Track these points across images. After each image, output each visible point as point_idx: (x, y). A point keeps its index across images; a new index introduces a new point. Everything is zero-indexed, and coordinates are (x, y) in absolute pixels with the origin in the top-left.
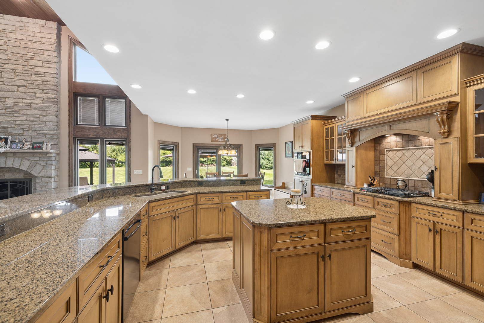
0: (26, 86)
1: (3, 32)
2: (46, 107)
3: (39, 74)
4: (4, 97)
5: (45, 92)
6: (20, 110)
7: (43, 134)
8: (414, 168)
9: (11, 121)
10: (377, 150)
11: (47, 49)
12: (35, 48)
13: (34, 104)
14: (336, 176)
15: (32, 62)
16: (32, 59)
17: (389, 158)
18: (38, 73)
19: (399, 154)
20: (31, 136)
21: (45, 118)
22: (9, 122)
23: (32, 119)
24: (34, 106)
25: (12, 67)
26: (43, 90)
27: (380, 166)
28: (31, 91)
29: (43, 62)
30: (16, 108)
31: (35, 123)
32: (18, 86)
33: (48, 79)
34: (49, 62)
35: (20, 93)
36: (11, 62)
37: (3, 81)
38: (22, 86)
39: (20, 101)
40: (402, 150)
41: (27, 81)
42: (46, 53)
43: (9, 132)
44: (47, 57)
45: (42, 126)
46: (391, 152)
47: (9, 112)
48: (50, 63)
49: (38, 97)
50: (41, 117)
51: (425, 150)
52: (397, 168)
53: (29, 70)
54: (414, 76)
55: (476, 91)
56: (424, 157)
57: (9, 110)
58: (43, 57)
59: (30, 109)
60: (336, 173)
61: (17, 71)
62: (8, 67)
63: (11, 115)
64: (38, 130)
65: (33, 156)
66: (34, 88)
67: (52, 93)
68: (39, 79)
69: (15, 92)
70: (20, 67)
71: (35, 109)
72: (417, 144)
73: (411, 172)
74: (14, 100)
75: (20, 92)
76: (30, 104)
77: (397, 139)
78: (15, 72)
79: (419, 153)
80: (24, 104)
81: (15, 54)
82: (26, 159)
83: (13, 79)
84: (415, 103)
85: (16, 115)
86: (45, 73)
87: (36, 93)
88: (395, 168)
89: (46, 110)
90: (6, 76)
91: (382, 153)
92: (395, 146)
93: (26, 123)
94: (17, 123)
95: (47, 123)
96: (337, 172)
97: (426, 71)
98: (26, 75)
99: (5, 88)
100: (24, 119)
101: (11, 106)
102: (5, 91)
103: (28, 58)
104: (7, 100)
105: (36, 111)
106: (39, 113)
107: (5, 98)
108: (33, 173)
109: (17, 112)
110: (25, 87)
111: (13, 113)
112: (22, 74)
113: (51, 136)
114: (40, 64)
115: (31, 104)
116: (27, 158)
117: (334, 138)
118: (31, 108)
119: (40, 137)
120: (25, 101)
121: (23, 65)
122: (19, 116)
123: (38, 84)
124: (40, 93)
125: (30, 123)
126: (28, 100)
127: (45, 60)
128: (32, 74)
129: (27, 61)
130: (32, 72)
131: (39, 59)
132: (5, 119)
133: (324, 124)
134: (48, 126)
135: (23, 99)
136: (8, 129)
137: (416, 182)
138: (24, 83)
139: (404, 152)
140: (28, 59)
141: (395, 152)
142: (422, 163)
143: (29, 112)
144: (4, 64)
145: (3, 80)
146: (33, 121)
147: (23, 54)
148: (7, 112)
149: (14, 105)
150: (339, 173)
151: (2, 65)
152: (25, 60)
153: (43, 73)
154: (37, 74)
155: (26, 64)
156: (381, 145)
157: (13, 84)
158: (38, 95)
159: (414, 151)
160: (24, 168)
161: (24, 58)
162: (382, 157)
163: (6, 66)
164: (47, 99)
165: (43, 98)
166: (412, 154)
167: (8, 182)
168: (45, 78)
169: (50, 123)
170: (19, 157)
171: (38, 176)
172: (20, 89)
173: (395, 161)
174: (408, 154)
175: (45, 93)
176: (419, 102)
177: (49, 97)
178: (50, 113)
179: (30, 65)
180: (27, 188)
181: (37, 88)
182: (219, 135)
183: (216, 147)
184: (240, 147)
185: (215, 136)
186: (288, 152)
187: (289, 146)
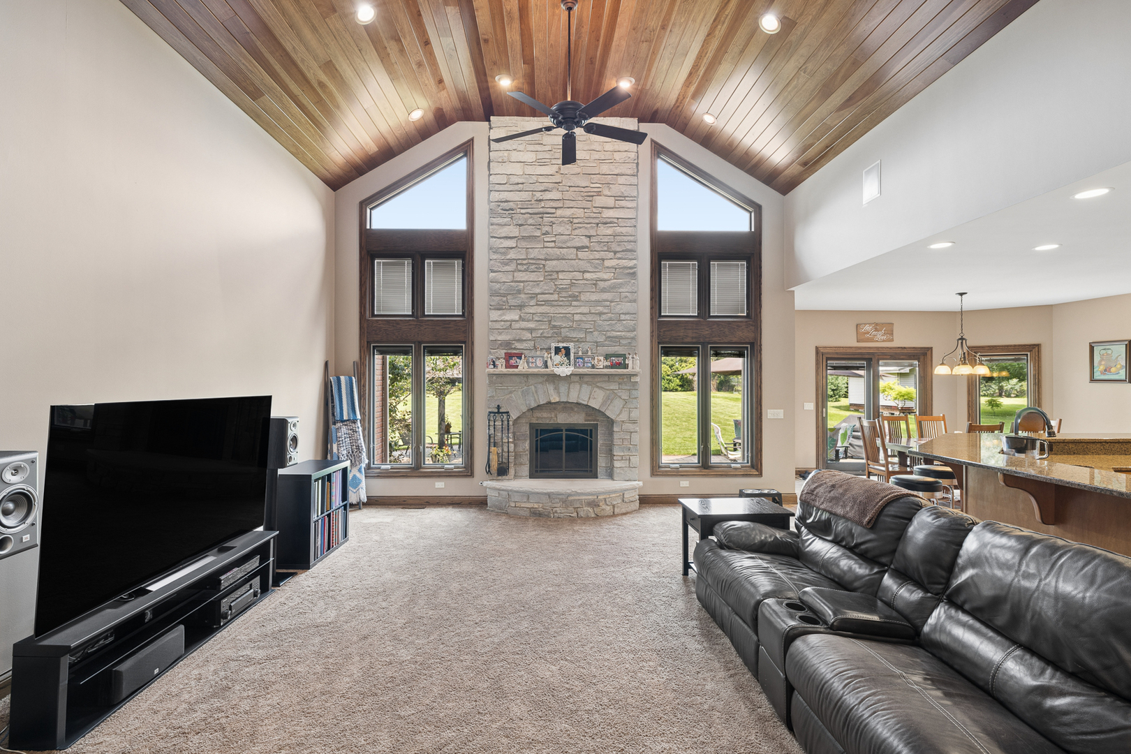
0: (587, 247)
1: (555, 150)
2: (621, 285)
3: (611, 223)
4: (557, 270)
5: (618, 255)
6: (580, 292)
7: (616, 337)
9: (567, 315)
11: (623, 173)
12: (603, 173)
13: (601, 281)
15: (599, 201)
16: (599, 194)
18: (609, 220)
20: (597, 342)
21: (619, 307)
22: (565, 317)
23: (600, 309)
24: (601, 284)
25: (568, 212)
26: (615, 252)
28: (597, 255)
29: (616, 198)
30: (575, 290)
31: (604, 317)
32: (578, 248)
33: (624, 230)
34: (625, 197)
35: (581, 262)
36: (568, 204)
37: (554, 241)
38: (583, 247)
39: (579, 275)
41: (589, 237)
42: (621, 180)
43: (563, 335)
44: (623, 189)
45: (614, 322)
47: (563, 299)
48: (627, 199)
49: (608, 268)
50: (612, 304)
53: (595, 215)
57: (564, 294)
58: (616, 190)
59: (594, 290)
61: (575, 221)
62: (563, 215)
63: (567, 303)
64: (607, 331)
65: (609, 381)
66: (602, 249)
67: (630, 257)
68: (609, 231)
69: (572, 259)
70: (580, 213)
71: (604, 290)
74: (570, 276)
75: (580, 259)
76: (595, 282)
78: (571, 222)
80: (586, 282)
81: (572, 189)
82: (597, 387)
83: (569, 235)
85: (574, 303)
86: (618, 219)
87: (603, 260)
89: (621, 290)
90: (560, 231)
93: (590, 318)
94: (577, 317)
95: (623, 317)
98: (589, 226)
99: (558, 253)
100: (585, 310)
101: (567, 286)
102: (558, 259)
103: (592, 194)
104: (561, 275)
105: (606, 294)
106: (610, 299)
107: (557, 272)
108: (608, 413)
109: (575, 298)
110: (587, 250)
111: (570, 299)
112: (584, 225)
113: (629, 341)
114: (611, 202)
115: (597, 281)
116: (599, 385)
118: (596, 288)
119: (611, 343)
120: (587, 276)
121: (584, 209)
122: (579, 305)
123: (608, 242)
124: (611, 259)
125: (597, 318)
126: (592, 274)
127: (619, 194)
128: (598, 224)
129: (590, 199)
130: (599, 219)
131: (609, 194)
132: (558, 312)
134: (624, 322)
135: (584, 272)
136: (562, 330)
138: (585, 241)
140: (592, 196)
143: (594, 297)
144: (556, 208)
145: (554, 239)
146: (600, 314)
147: (584, 187)
148: (561, 299)
149: (572, 285)
151: (553, 211)
152: (589, 198)
153: (615, 220)
154: (606, 223)
155: (589, 205)
157: (569, 245)
158: (607, 263)
160: (594, 404)
161: (586, 194)
163: (559, 212)
164: (621, 271)
165: (616, 269)
167: (562, 430)
168: (619, 230)
169: (627, 317)
170: (587, 383)
171: (617, 419)
172: (581, 254)
175: (619, 259)
177: (625, 265)
178: (626, 297)
179: (594, 207)
180: (591, 441)
181: (606, 249)
182: (877, 327)
183: (869, 353)
184: (925, 354)
185: (868, 328)
186: (1102, 368)
187: (1109, 352)
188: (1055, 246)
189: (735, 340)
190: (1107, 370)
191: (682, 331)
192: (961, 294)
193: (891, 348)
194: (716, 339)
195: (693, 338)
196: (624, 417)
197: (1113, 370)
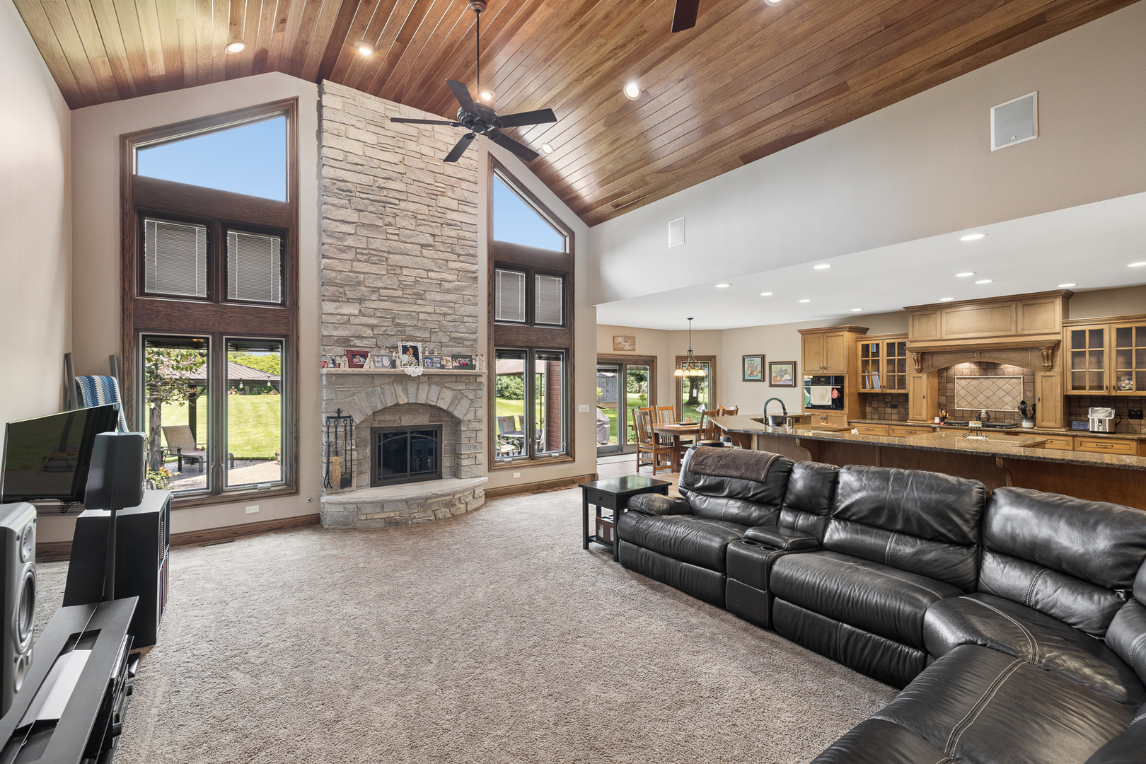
0: (431, 246)
1: (399, 138)
2: (464, 288)
3: (454, 225)
4: (401, 265)
5: (462, 258)
6: (425, 291)
7: (460, 338)
8: (995, 398)
9: (412, 314)
10: (942, 377)
11: (467, 179)
12: (447, 174)
13: (445, 281)
14: (868, 409)
15: (444, 202)
16: (443, 194)
17: (960, 387)
18: (453, 223)
19: (974, 382)
20: (441, 343)
21: (462, 309)
22: (410, 315)
23: (446, 310)
24: (446, 285)
25: (412, 207)
26: (459, 255)
27: (947, 396)
28: (442, 256)
29: (460, 202)
30: (420, 288)
31: (448, 318)
32: (422, 246)
33: (467, 235)
34: (468, 202)
35: (425, 260)
36: (412, 198)
37: (398, 235)
38: (428, 245)
39: (423, 274)
40: (979, 378)
41: (434, 236)
42: (464, 185)
43: (407, 333)
44: (466, 194)
45: (457, 324)
46: (963, 380)
47: (407, 296)
48: (469, 204)
49: (452, 269)
50: (456, 306)
51: (1009, 380)
52: (971, 398)
53: (439, 215)
54: (1014, 306)
55: (1073, 332)
56: (1007, 387)
57: (408, 291)
58: (459, 193)
59: (438, 290)
60: (867, 405)
61: (420, 217)
62: (407, 208)
63: (412, 301)
64: (452, 332)
65: (456, 382)
66: (445, 250)
67: (473, 262)
68: (453, 233)
69: (417, 256)
70: (424, 209)
71: (448, 291)
72: (999, 373)
73: (991, 403)
74: (415, 273)
75: (424, 257)
76: (439, 282)
77: (973, 366)
78: (415, 218)
79: (1001, 382)
80: (430, 281)
81: (416, 183)
82: (446, 387)
83: (414, 230)
84: (1014, 334)
85: (419, 302)
86: (461, 222)
87: (447, 261)
88: (969, 399)
89: (464, 293)
90: (404, 225)
91: (951, 380)
92: (969, 373)
93: (435, 318)
94: (422, 316)
95: (466, 319)
96: (871, 403)
97: (1027, 305)
98: (434, 224)
99: (403, 247)
100: (430, 309)
101: (412, 283)
102: (402, 254)
103: (437, 193)
104: (405, 272)
105: (450, 295)
106: (454, 300)
107: (401, 267)
108: (456, 413)
109: (420, 296)
110: (431, 248)
111: (415, 297)
112: (429, 223)
113: (472, 342)
114: (454, 205)
115: (441, 281)
116: (446, 385)
117: (880, 358)
118: (440, 287)
119: (454, 344)
120: (432, 275)
121: (428, 206)
122: (424, 303)
123: (452, 244)
124: (455, 261)
125: (441, 318)
126: (437, 274)
127: (462, 199)
128: (442, 224)
129: (435, 197)
130: (444, 220)
131: (453, 196)
132: (402, 309)
133: (857, 338)
134: (467, 324)
135: (428, 271)
136: (406, 328)
137: (998, 413)
138: (430, 240)
139: (981, 380)
140: (437, 195)
141: (969, 381)
142: (1005, 393)
143: (439, 297)
144: (399, 200)
145: (397, 232)
146: (445, 315)
147: (428, 184)
148: (405, 296)
149: (416, 282)
150: (875, 405)
151: (397, 202)
152: (433, 197)
153: (459, 224)
154: (450, 225)
155: (433, 203)
156: (949, 371)
157: (413, 241)
158: (451, 265)
159: (994, 380)
160: (443, 405)
161: (430, 191)
162: (949, 385)
163: (403, 205)
164: (464, 273)
165: (459, 271)
166: (992, 383)
167: (405, 433)
168: (462, 233)
169: (470, 319)
170: (435, 383)
171: (464, 419)
172: (425, 252)
173: (969, 391)
174: (986, 383)
175: (463, 262)
176: (1019, 333)
177: (469, 269)
178: (469, 300)
179: (439, 207)
180: (436, 442)
181: (450, 250)
182: (626, 339)
183: (621, 360)
184: (653, 361)
185: (620, 339)
186: (749, 372)
187: (753, 362)
188: (771, 294)
189: (555, 345)
190: (751, 374)
191: (515, 335)
192: (690, 319)
193: (634, 356)
194: (541, 344)
195: (523, 342)
196: (470, 416)
197: (755, 373)
